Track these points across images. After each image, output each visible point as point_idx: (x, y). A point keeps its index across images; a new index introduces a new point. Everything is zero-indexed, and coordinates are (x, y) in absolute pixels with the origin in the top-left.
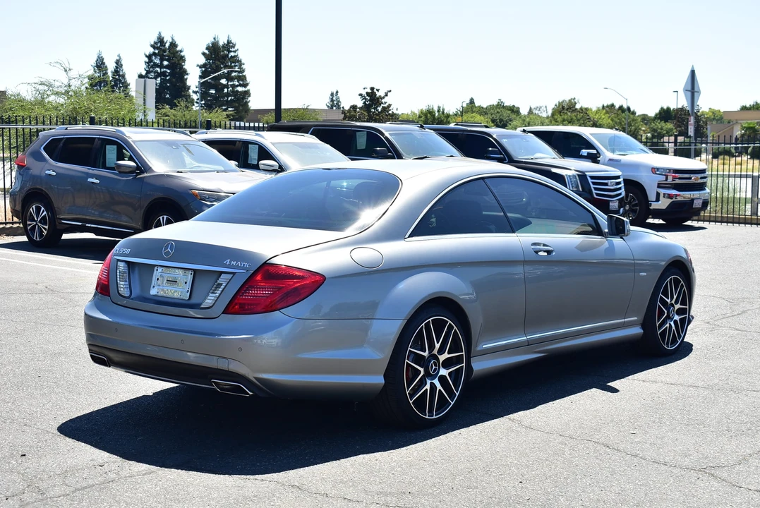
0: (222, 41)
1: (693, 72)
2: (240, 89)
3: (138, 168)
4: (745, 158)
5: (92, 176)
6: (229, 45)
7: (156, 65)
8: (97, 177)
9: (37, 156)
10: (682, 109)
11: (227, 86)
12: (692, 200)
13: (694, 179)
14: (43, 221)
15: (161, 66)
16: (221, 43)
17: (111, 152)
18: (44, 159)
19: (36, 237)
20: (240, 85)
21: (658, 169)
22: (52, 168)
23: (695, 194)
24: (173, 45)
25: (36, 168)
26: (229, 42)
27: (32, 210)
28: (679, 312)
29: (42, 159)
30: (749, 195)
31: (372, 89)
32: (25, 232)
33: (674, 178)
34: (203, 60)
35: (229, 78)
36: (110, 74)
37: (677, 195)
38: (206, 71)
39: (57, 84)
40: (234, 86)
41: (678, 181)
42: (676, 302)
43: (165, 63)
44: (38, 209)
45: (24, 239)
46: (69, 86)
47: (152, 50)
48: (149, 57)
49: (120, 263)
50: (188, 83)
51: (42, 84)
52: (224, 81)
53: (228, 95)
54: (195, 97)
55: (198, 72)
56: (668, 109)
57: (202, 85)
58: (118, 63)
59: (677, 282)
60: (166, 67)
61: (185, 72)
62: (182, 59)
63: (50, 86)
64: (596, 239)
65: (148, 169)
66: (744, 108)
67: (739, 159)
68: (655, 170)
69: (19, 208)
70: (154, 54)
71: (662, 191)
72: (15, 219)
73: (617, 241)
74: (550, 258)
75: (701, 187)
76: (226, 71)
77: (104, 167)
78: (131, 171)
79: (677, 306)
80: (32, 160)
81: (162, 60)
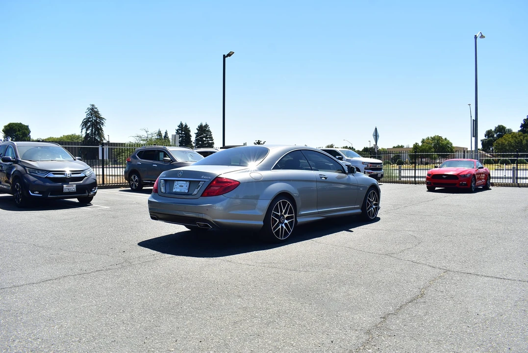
0: (204, 124)
1: (376, 129)
2: (210, 142)
3: (171, 160)
4: (396, 165)
5: (154, 164)
6: (206, 126)
7: (180, 133)
8: (156, 164)
9: (134, 157)
10: (372, 148)
11: (205, 141)
12: (378, 174)
13: (378, 166)
14: (136, 181)
15: (182, 134)
16: (203, 125)
17: (161, 155)
18: (137, 158)
19: (134, 187)
20: (210, 140)
21: (364, 163)
22: (140, 161)
23: (378, 172)
24: (186, 126)
25: (134, 162)
26: (206, 125)
27: (132, 177)
28: (375, 205)
29: (136, 158)
30: (398, 175)
31: (259, 141)
32: (130, 186)
33: (371, 166)
34: (197, 131)
35: (206, 138)
36: (163, 137)
37: (372, 172)
38: (198, 135)
39: (143, 137)
40: (208, 141)
41: (372, 167)
42: (374, 201)
43: (183, 132)
44: (134, 177)
45: (130, 189)
46: (148, 137)
47: (178, 128)
48: (177, 130)
49: (162, 181)
50: (192, 140)
51: (138, 136)
52: (204, 139)
53: (206, 144)
54: (194, 145)
55: (195, 135)
56: (367, 148)
57: (196, 140)
58: (166, 133)
59: (374, 193)
60: (183, 134)
61: (190, 136)
62: (189, 131)
63: (140, 137)
64: (344, 175)
65: (175, 161)
66: (394, 147)
67: (394, 165)
68: (363, 163)
69: (127, 177)
70: (179, 129)
71: (367, 171)
72: (127, 182)
73: (351, 176)
74: (326, 180)
75: (380, 169)
76: (205, 135)
77: (159, 160)
78: (169, 161)
79: (374, 202)
80: (133, 159)
81: (182, 132)
